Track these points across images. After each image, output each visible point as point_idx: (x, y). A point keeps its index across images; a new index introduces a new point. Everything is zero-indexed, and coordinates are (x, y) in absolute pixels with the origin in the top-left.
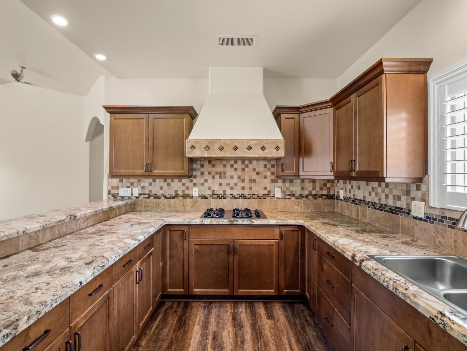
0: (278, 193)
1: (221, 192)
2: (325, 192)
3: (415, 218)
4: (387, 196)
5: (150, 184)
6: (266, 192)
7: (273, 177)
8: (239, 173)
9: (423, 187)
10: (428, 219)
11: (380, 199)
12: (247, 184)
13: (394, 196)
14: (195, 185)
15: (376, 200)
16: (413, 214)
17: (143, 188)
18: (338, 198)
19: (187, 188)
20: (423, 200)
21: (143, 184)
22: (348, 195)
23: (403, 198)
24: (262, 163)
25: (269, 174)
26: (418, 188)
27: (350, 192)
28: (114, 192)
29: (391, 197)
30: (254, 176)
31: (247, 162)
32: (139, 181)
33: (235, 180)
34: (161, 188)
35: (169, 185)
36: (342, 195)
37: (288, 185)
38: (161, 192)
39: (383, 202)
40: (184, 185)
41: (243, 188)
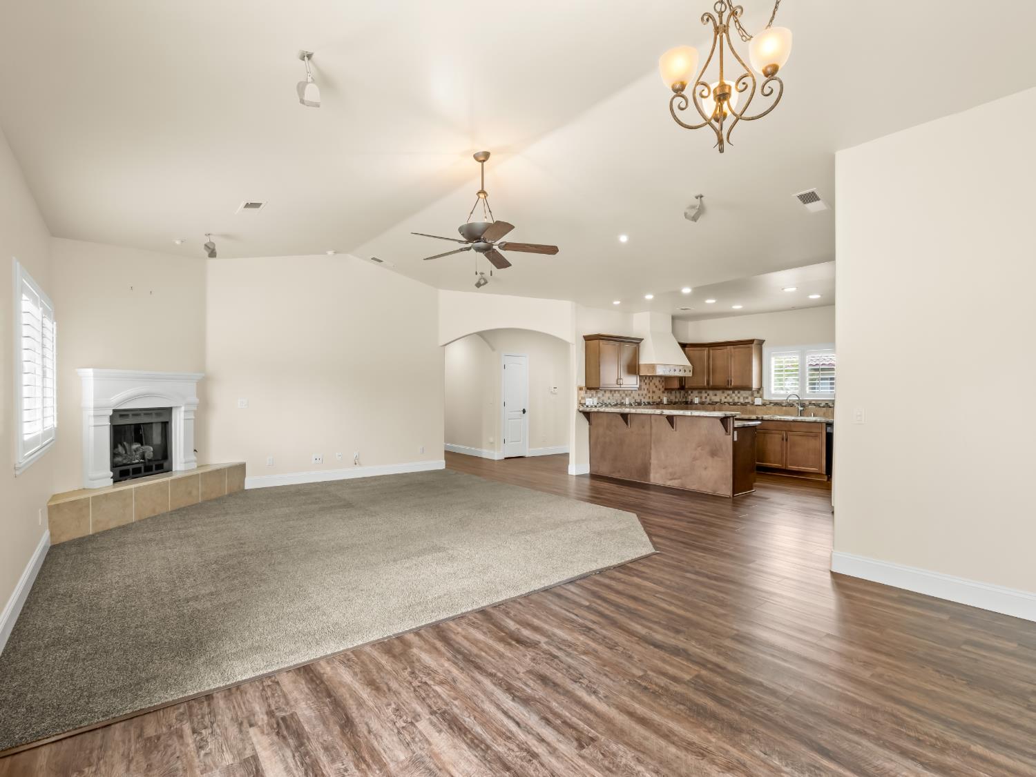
0: (665, 402)
1: (639, 401)
2: (684, 400)
3: (757, 405)
4: (739, 398)
5: (603, 395)
6: (659, 400)
7: (663, 389)
8: (648, 386)
9: (760, 392)
10: (764, 405)
11: (734, 400)
12: (651, 395)
13: (744, 398)
14: (626, 395)
15: (731, 400)
16: (756, 404)
17: (599, 398)
18: (692, 403)
19: (623, 399)
20: (761, 397)
21: (599, 395)
22: (704, 400)
23: (750, 398)
24: (658, 379)
25: (661, 387)
26: (758, 392)
27: (706, 398)
28: (583, 402)
29: (742, 398)
30: (655, 389)
31: (651, 378)
32: (597, 392)
33: (645, 392)
34: (609, 398)
35: (613, 396)
36: (697, 400)
37: (669, 395)
38: (609, 401)
39: (736, 400)
40: (621, 395)
41: (649, 397)
